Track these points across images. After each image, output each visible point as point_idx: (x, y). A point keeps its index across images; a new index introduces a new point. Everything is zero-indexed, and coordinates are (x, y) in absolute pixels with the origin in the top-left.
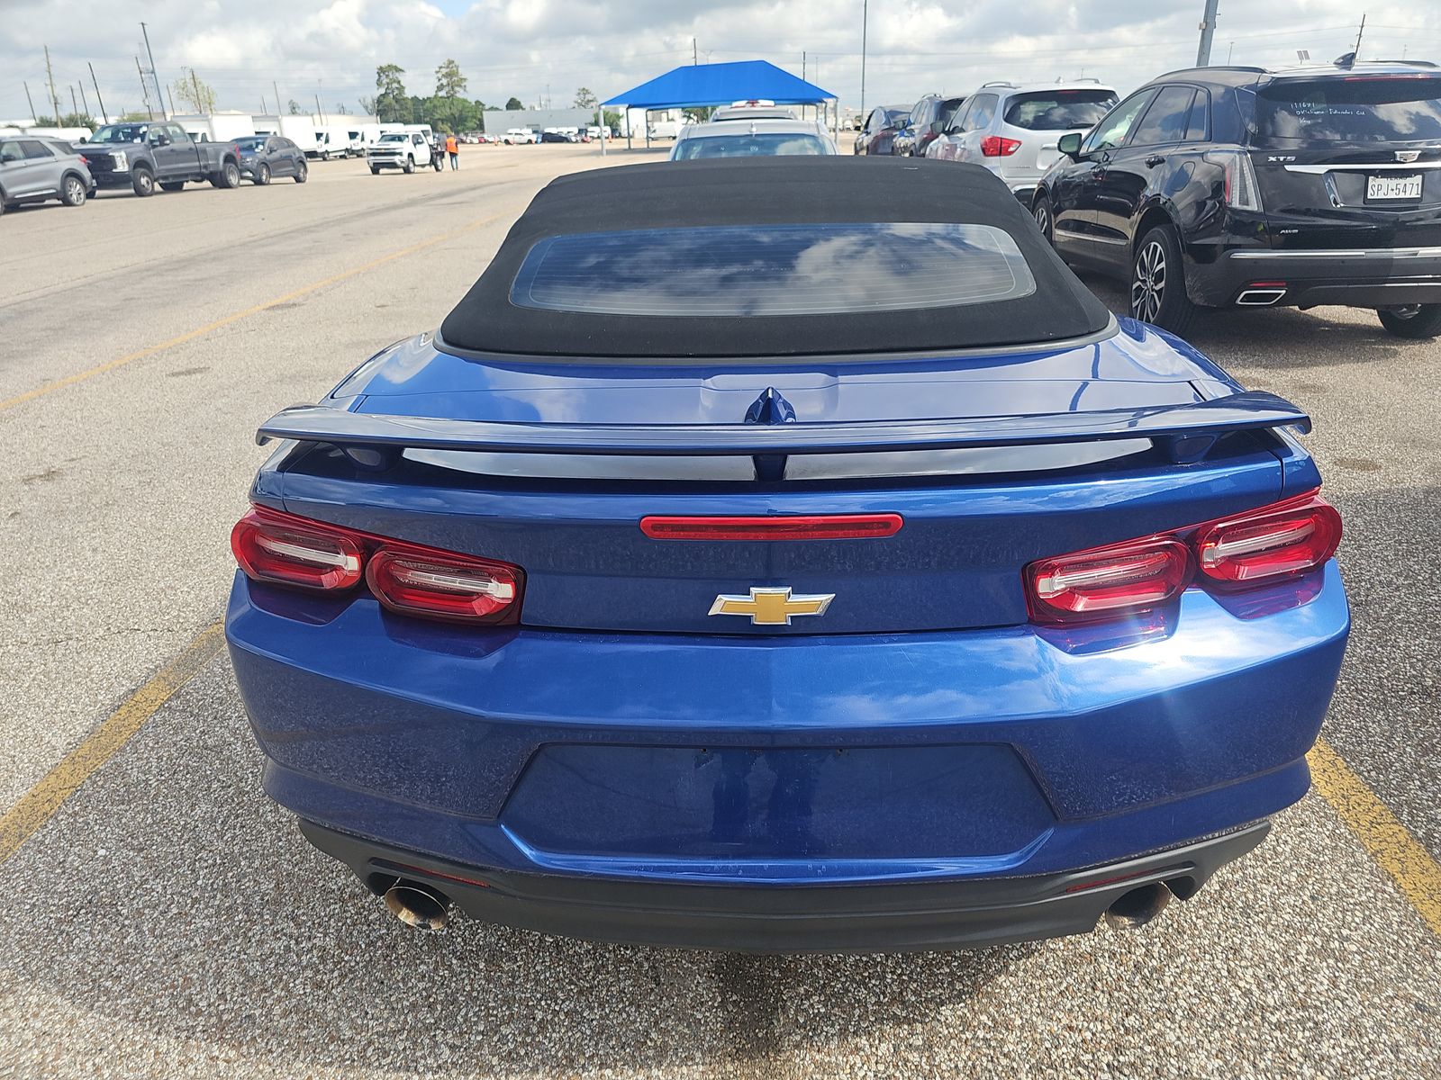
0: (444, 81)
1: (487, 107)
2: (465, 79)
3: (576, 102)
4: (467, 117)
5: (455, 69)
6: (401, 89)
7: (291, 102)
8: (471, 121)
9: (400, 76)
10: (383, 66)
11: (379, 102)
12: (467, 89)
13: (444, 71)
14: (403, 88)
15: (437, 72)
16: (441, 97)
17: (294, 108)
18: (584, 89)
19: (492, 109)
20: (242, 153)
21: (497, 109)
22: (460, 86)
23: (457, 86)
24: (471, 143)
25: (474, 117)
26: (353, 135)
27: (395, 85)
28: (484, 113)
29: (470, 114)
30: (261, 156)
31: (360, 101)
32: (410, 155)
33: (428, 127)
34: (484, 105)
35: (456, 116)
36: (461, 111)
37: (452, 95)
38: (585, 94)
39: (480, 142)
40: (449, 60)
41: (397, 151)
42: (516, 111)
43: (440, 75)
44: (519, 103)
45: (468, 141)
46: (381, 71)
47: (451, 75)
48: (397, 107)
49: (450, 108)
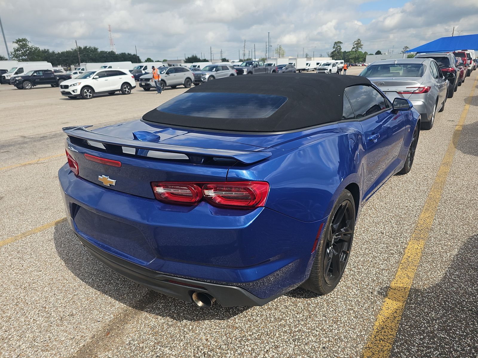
0: (355, 46)
1: (368, 54)
2: (362, 45)
3: (402, 51)
4: (360, 57)
5: (360, 42)
6: (340, 49)
7: (307, 54)
8: (361, 59)
9: (341, 45)
10: (336, 42)
11: (332, 53)
12: (362, 48)
13: (356, 42)
14: (341, 48)
15: (354, 43)
16: (353, 51)
17: (307, 56)
18: (406, 47)
19: (370, 54)
20: (278, 70)
21: (372, 54)
22: (360, 47)
23: (359, 47)
24: (359, 66)
25: (362, 58)
26: (318, 64)
27: (339, 48)
28: (367, 56)
29: (361, 56)
30: (283, 70)
31: (327, 53)
32: (330, 70)
33: (343, 61)
34: (367, 53)
35: (357, 57)
36: (358, 55)
37: (357, 50)
38: (406, 49)
39: (362, 66)
40: (358, 39)
41: (326, 69)
42: (379, 55)
43: (354, 44)
44: (381, 52)
45: (358, 65)
46: (336, 43)
47: (358, 44)
48: (338, 55)
49: (355, 54)
